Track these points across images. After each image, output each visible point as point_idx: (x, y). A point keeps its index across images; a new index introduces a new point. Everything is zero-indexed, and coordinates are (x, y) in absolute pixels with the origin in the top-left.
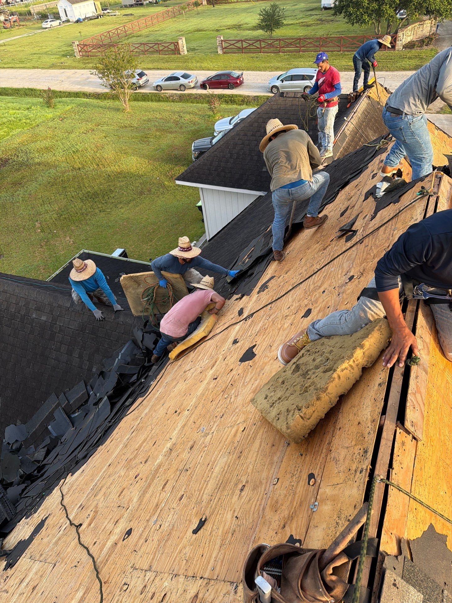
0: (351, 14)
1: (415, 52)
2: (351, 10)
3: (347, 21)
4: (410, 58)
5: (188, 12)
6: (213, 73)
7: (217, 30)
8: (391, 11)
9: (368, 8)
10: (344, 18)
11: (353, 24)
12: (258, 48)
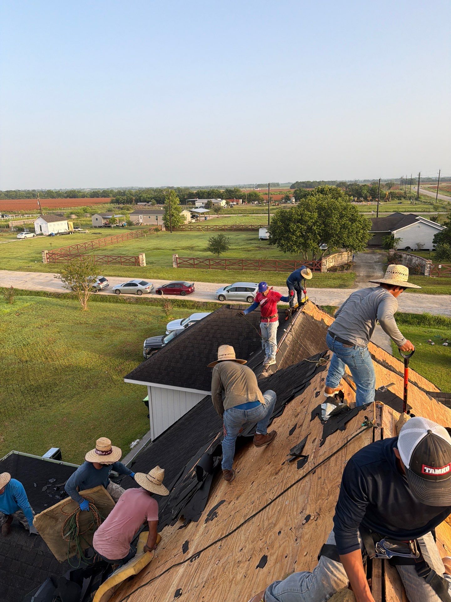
0: (283, 245)
1: (337, 274)
2: (283, 242)
3: (280, 249)
4: (334, 279)
5: (149, 235)
6: (168, 282)
7: (173, 250)
8: (315, 245)
9: (296, 242)
10: (278, 247)
11: (285, 252)
12: (207, 265)
